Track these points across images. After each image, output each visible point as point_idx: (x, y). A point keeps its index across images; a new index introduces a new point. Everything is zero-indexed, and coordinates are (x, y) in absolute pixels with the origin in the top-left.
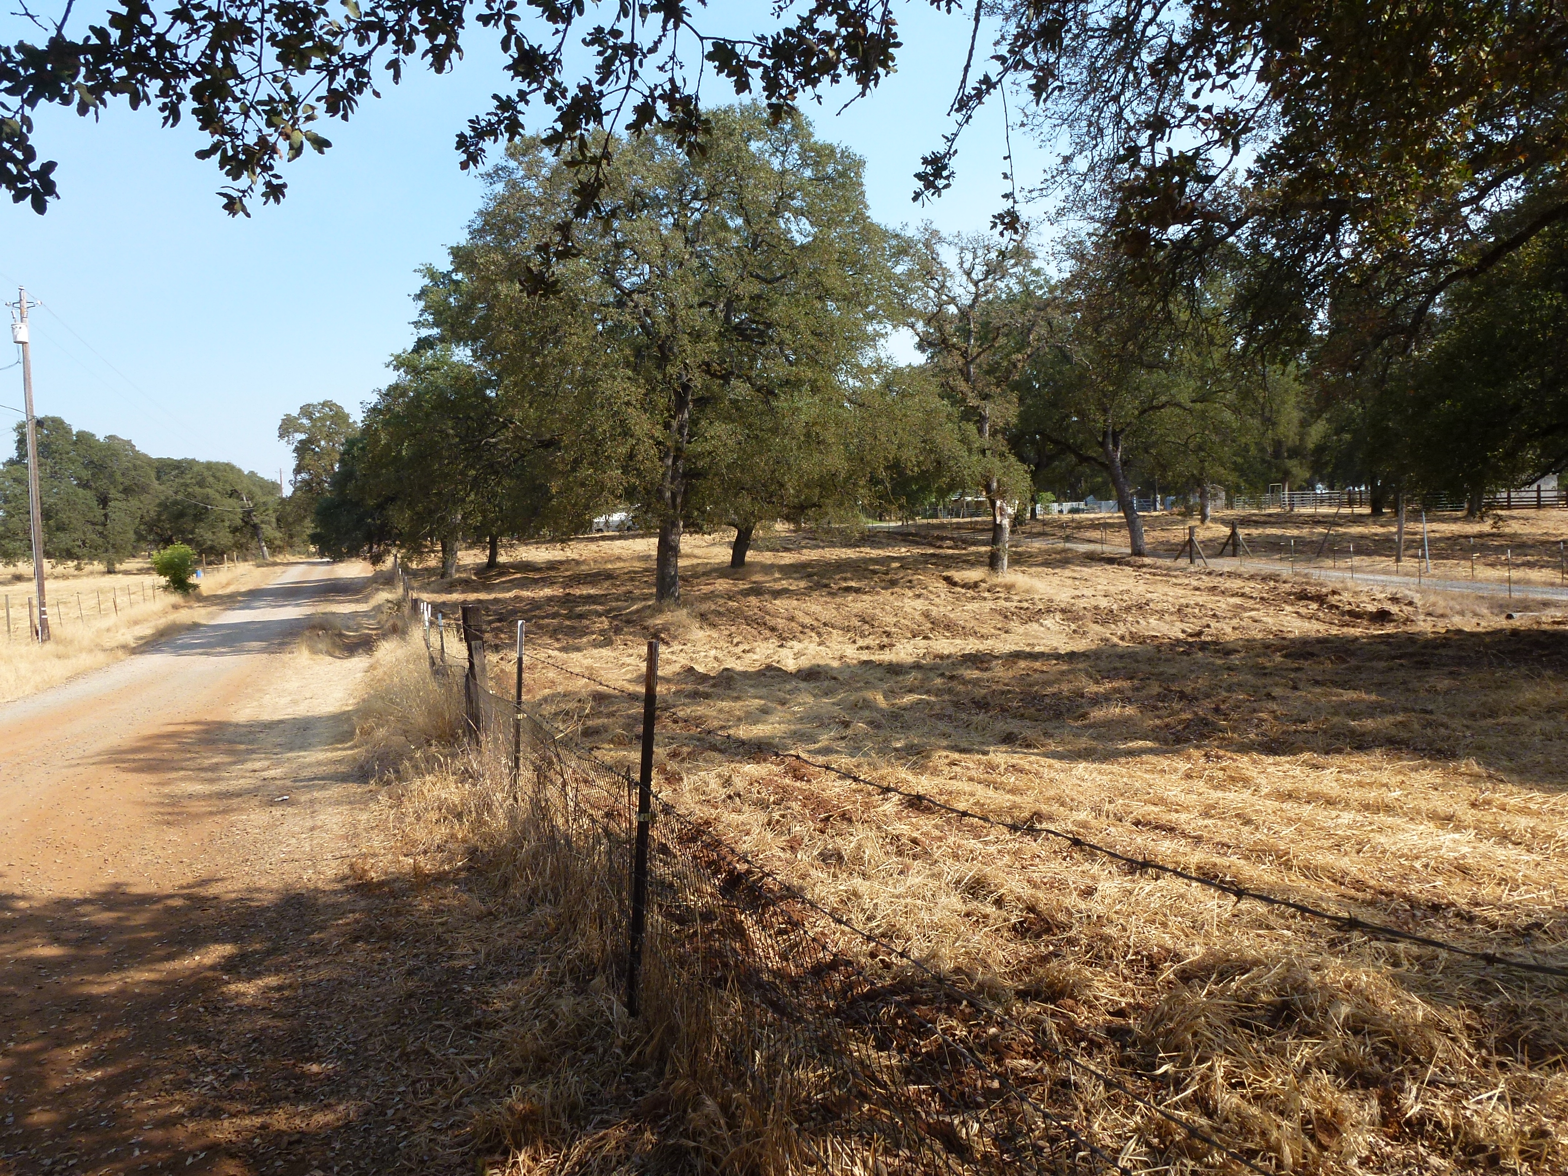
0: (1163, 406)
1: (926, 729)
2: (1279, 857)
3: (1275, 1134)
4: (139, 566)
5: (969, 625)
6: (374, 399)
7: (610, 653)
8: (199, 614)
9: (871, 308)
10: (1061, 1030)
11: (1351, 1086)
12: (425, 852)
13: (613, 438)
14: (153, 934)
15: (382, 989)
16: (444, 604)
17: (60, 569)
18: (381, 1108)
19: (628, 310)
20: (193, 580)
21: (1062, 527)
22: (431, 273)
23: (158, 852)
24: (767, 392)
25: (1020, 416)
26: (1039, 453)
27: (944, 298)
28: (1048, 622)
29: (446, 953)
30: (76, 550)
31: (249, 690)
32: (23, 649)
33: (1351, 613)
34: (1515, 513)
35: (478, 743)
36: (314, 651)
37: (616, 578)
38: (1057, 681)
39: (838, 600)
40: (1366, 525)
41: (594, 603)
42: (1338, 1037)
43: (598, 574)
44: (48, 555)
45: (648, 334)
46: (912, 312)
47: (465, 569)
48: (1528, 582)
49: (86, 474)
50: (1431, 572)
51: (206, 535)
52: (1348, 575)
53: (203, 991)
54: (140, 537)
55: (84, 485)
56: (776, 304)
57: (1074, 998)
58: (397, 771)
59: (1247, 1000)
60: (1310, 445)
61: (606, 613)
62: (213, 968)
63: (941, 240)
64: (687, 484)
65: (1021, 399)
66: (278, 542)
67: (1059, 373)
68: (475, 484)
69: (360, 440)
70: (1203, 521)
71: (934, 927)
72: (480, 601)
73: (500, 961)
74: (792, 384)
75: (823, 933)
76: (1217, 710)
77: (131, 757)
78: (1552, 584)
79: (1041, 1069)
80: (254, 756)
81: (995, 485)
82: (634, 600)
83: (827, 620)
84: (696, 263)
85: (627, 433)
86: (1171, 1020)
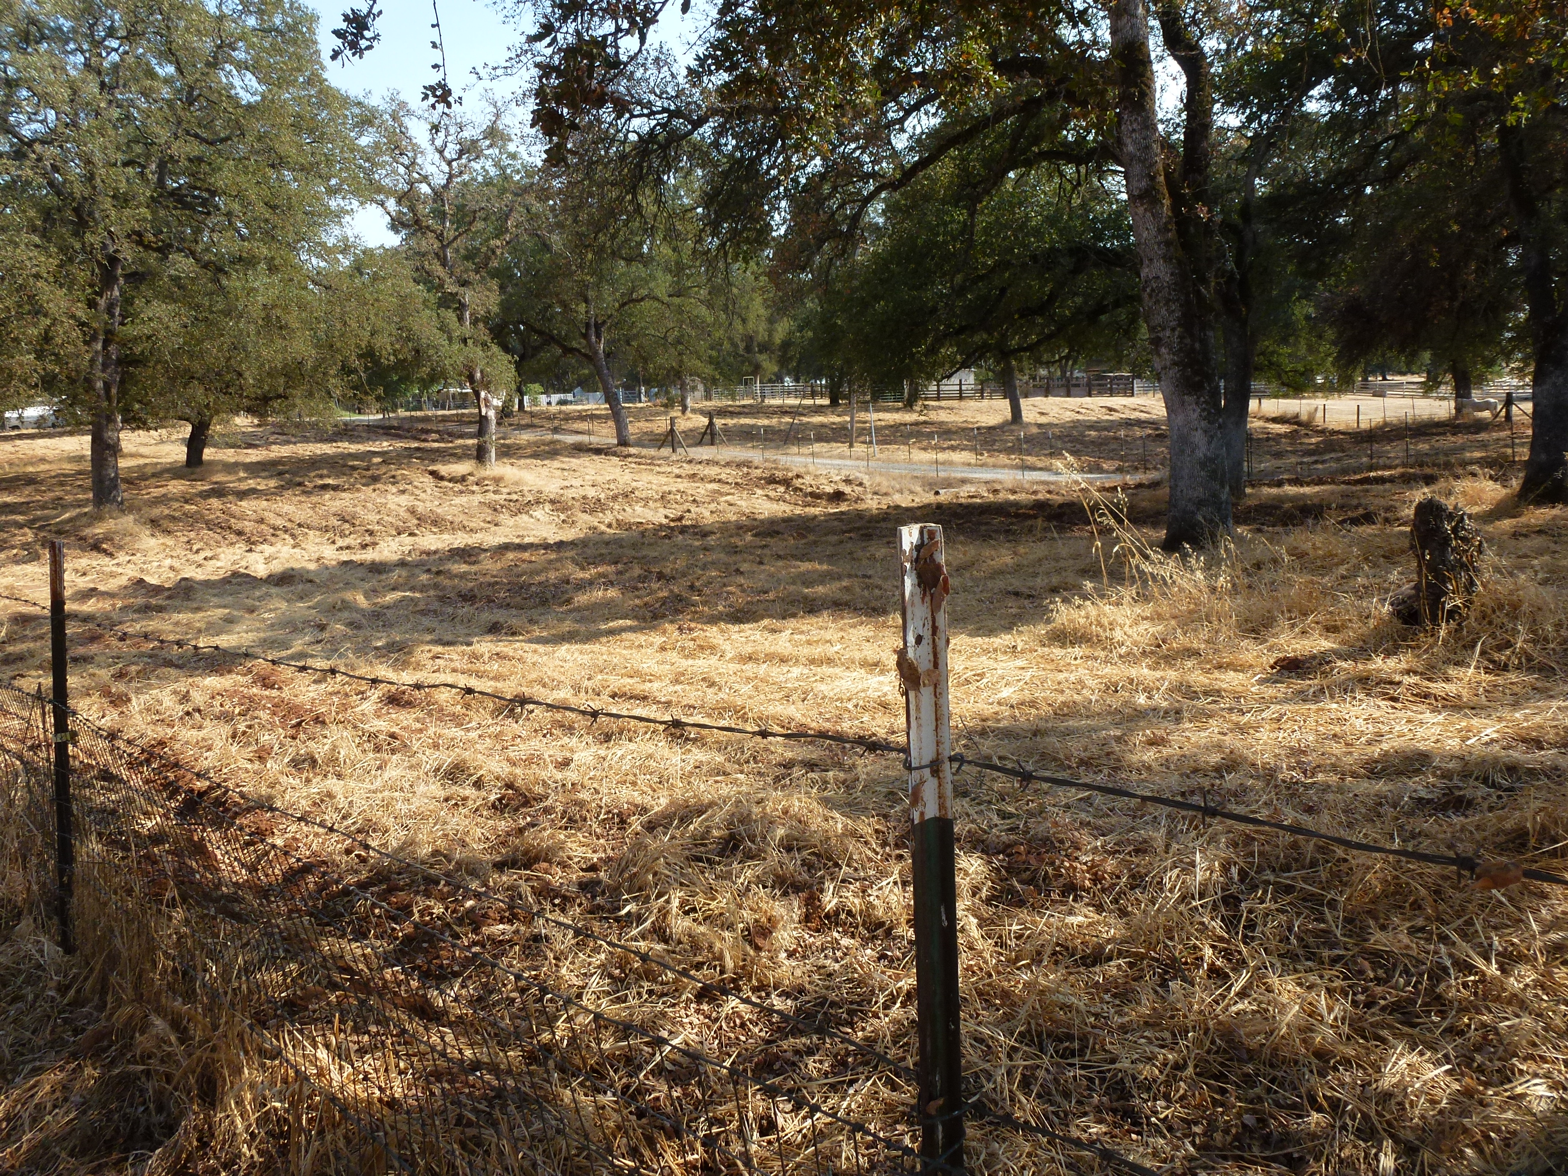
0: (642, 299)
1: (409, 626)
2: (737, 712)
3: (718, 945)
5: (457, 520)
7: (36, 570)
9: (333, 182)
10: (536, 892)
11: (785, 894)
13: (20, 316)
19: (28, 163)
21: (551, 418)
24: (217, 269)
25: (501, 304)
26: (523, 342)
27: (416, 175)
28: (538, 513)
33: (812, 494)
34: (943, 403)
37: (41, 483)
38: (545, 570)
39: (314, 499)
40: (826, 415)
41: (13, 512)
42: (774, 856)
43: (17, 478)
45: (58, 193)
46: (380, 189)
48: (951, 463)
50: (878, 456)
52: (810, 460)
56: (220, 169)
57: (550, 862)
59: (701, 839)
60: (778, 338)
61: (29, 524)
63: (409, 113)
64: (124, 373)
65: (502, 288)
67: (540, 262)
70: (684, 412)
71: (413, 816)
74: (246, 262)
75: (295, 839)
76: (692, 587)
78: (969, 465)
79: (517, 932)
81: (478, 375)
82: (65, 507)
83: (302, 521)
84: (115, 113)
85: (38, 311)
86: (635, 865)
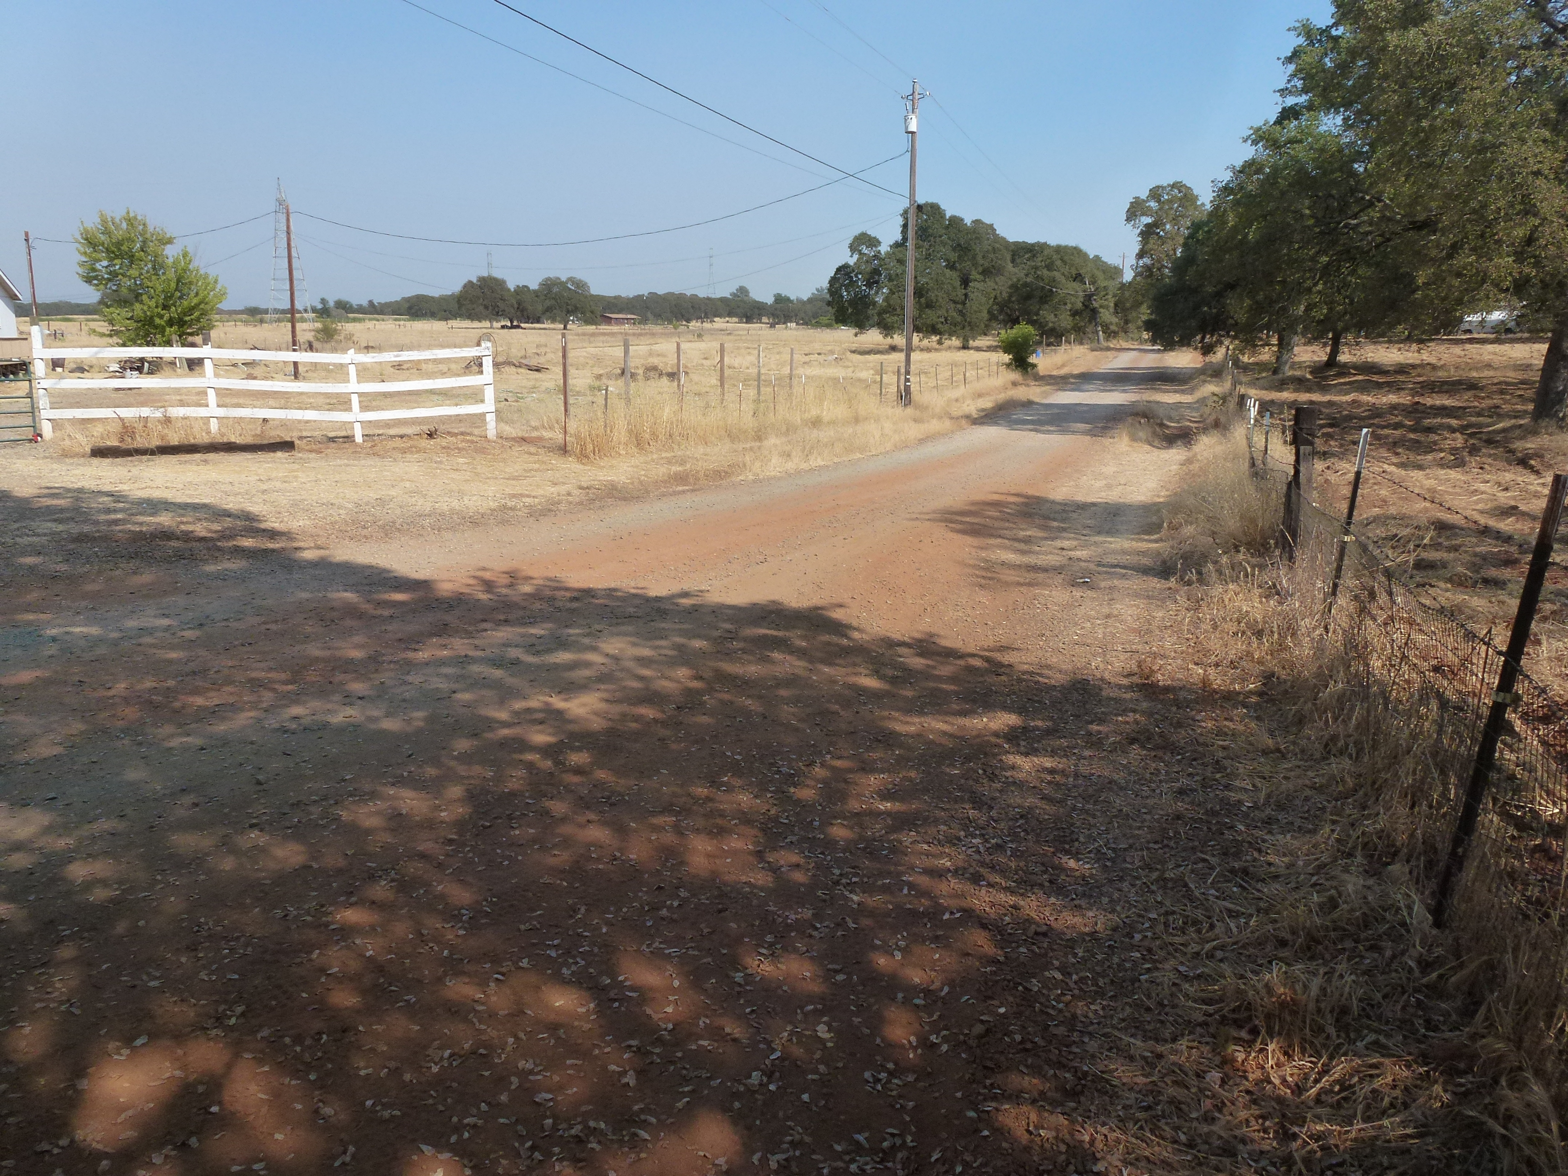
4: (988, 343)
6: (1226, 177)
7: (1459, 476)
8: (1034, 392)
12: (1217, 665)
13: (1508, 218)
14: (952, 687)
15: (1150, 802)
16: (1272, 402)
17: (925, 342)
18: (1128, 929)
20: (1033, 359)
22: (1307, 31)
23: (969, 611)
29: (1223, 781)
30: (940, 326)
31: (1069, 470)
32: (890, 411)
35: (1291, 558)
36: (1134, 438)
37: (1482, 389)
41: (1449, 416)
43: (1459, 382)
44: (917, 329)
47: (1300, 365)
49: (953, 256)
51: (1049, 317)
53: (986, 754)
54: (992, 317)
55: (951, 266)
58: (1199, 573)
61: (1462, 429)
62: (996, 734)
66: (1113, 328)
68: (1326, 271)
69: (1206, 224)
72: (1312, 402)
73: (1280, 807)
77: (959, 518)
80: (1065, 535)
82: (1501, 417)
85: (1529, 210)
